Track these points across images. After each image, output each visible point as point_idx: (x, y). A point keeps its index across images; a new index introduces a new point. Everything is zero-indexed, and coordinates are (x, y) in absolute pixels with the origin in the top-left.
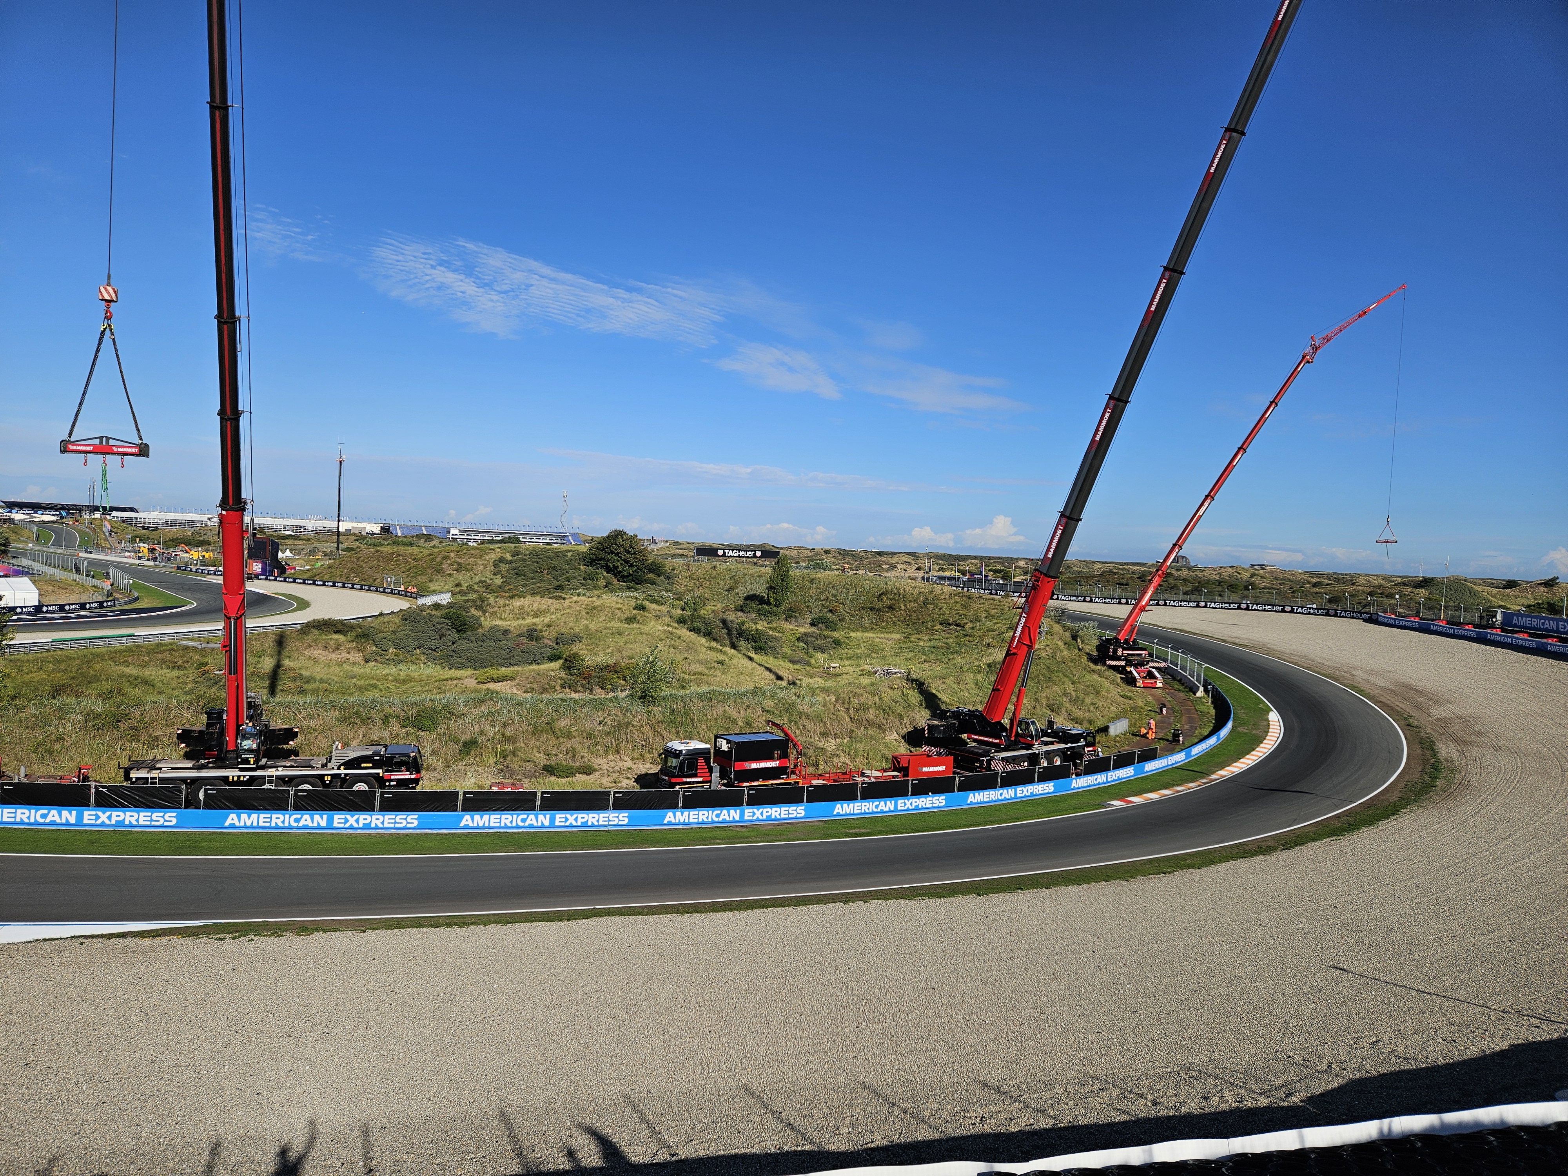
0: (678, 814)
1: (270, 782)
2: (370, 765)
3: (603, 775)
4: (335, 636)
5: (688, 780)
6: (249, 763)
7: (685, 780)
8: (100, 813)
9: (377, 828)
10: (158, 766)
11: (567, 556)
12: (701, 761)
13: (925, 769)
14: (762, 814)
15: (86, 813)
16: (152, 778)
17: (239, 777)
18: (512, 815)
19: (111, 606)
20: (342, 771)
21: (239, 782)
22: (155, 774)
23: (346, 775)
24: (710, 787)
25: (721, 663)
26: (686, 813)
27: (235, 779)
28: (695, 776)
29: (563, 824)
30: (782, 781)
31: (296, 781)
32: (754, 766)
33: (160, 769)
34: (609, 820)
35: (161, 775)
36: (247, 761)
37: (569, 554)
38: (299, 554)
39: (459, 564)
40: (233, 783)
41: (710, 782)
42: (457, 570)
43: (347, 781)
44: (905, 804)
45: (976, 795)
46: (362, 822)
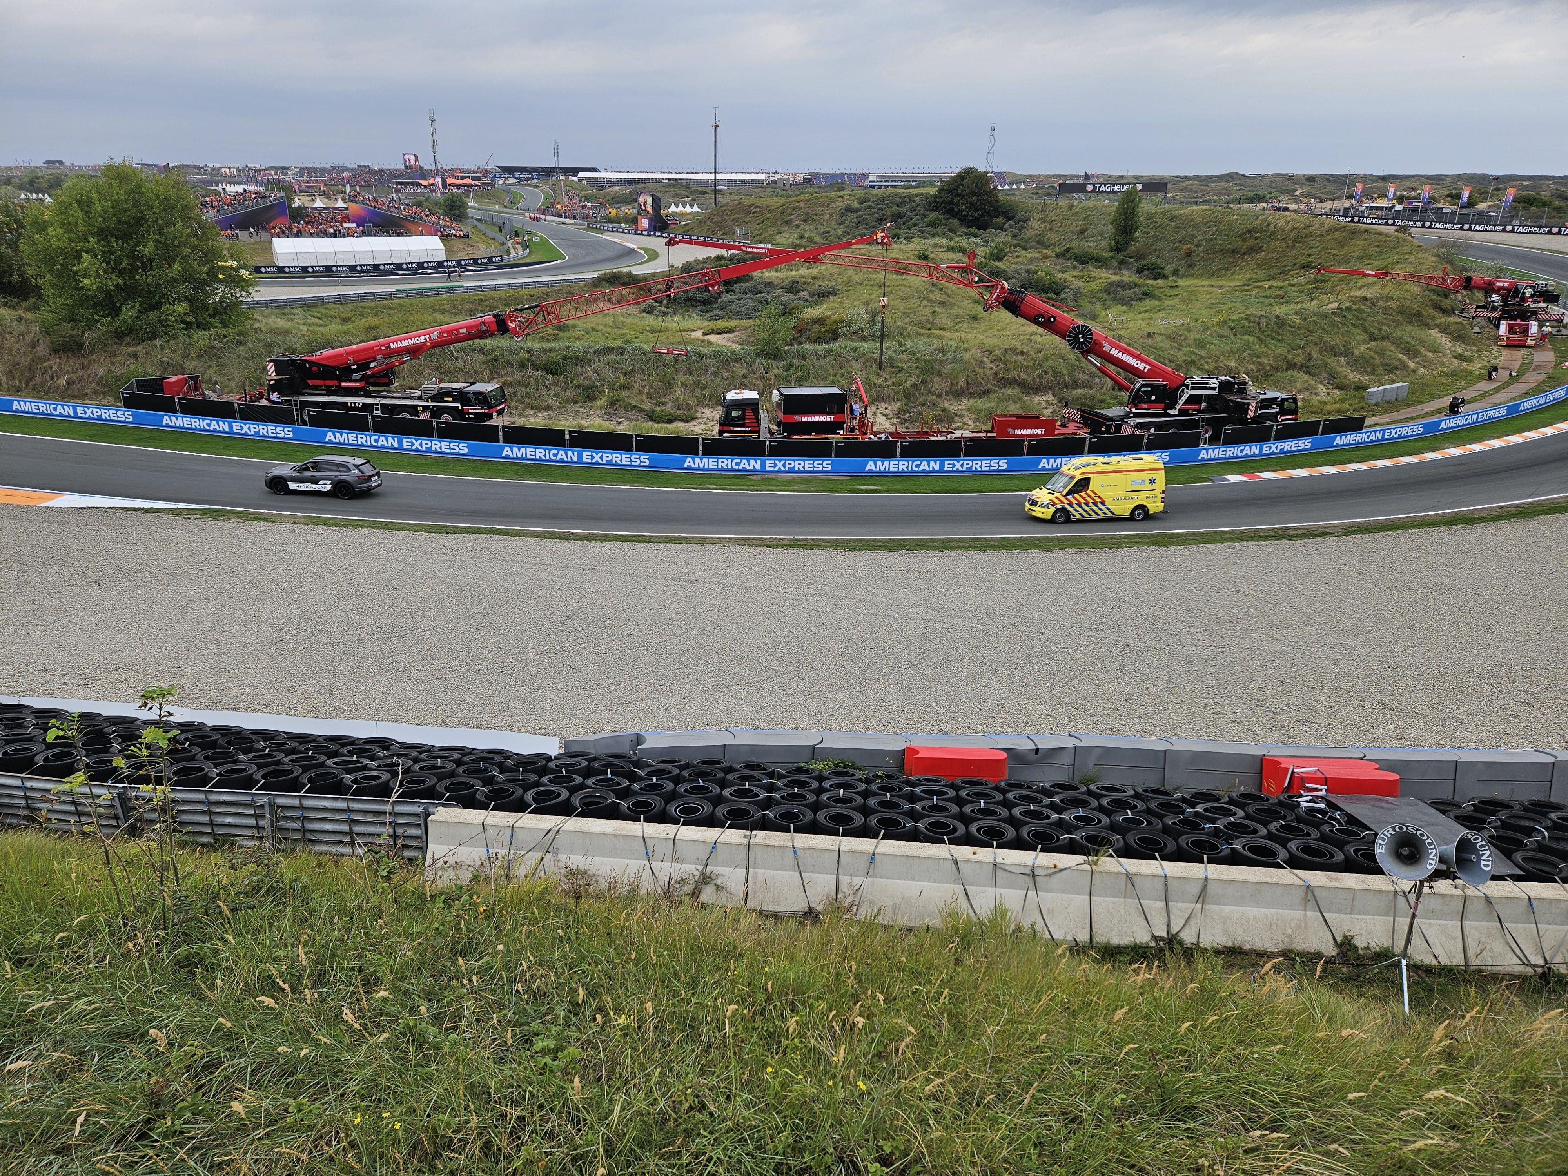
0: (698, 460)
1: (377, 409)
2: (451, 399)
3: (699, 423)
8: (243, 425)
9: (435, 451)
11: (915, 201)
14: (784, 465)
15: (234, 424)
17: (355, 403)
18: (545, 449)
26: (705, 460)
27: (353, 405)
28: (743, 426)
29: (589, 461)
31: (398, 409)
34: (631, 461)
39: (807, 214)
40: (350, 409)
42: (805, 221)
43: (436, 413)
44: (954, 466)
45: (1052, 460)
46: (424, 446)
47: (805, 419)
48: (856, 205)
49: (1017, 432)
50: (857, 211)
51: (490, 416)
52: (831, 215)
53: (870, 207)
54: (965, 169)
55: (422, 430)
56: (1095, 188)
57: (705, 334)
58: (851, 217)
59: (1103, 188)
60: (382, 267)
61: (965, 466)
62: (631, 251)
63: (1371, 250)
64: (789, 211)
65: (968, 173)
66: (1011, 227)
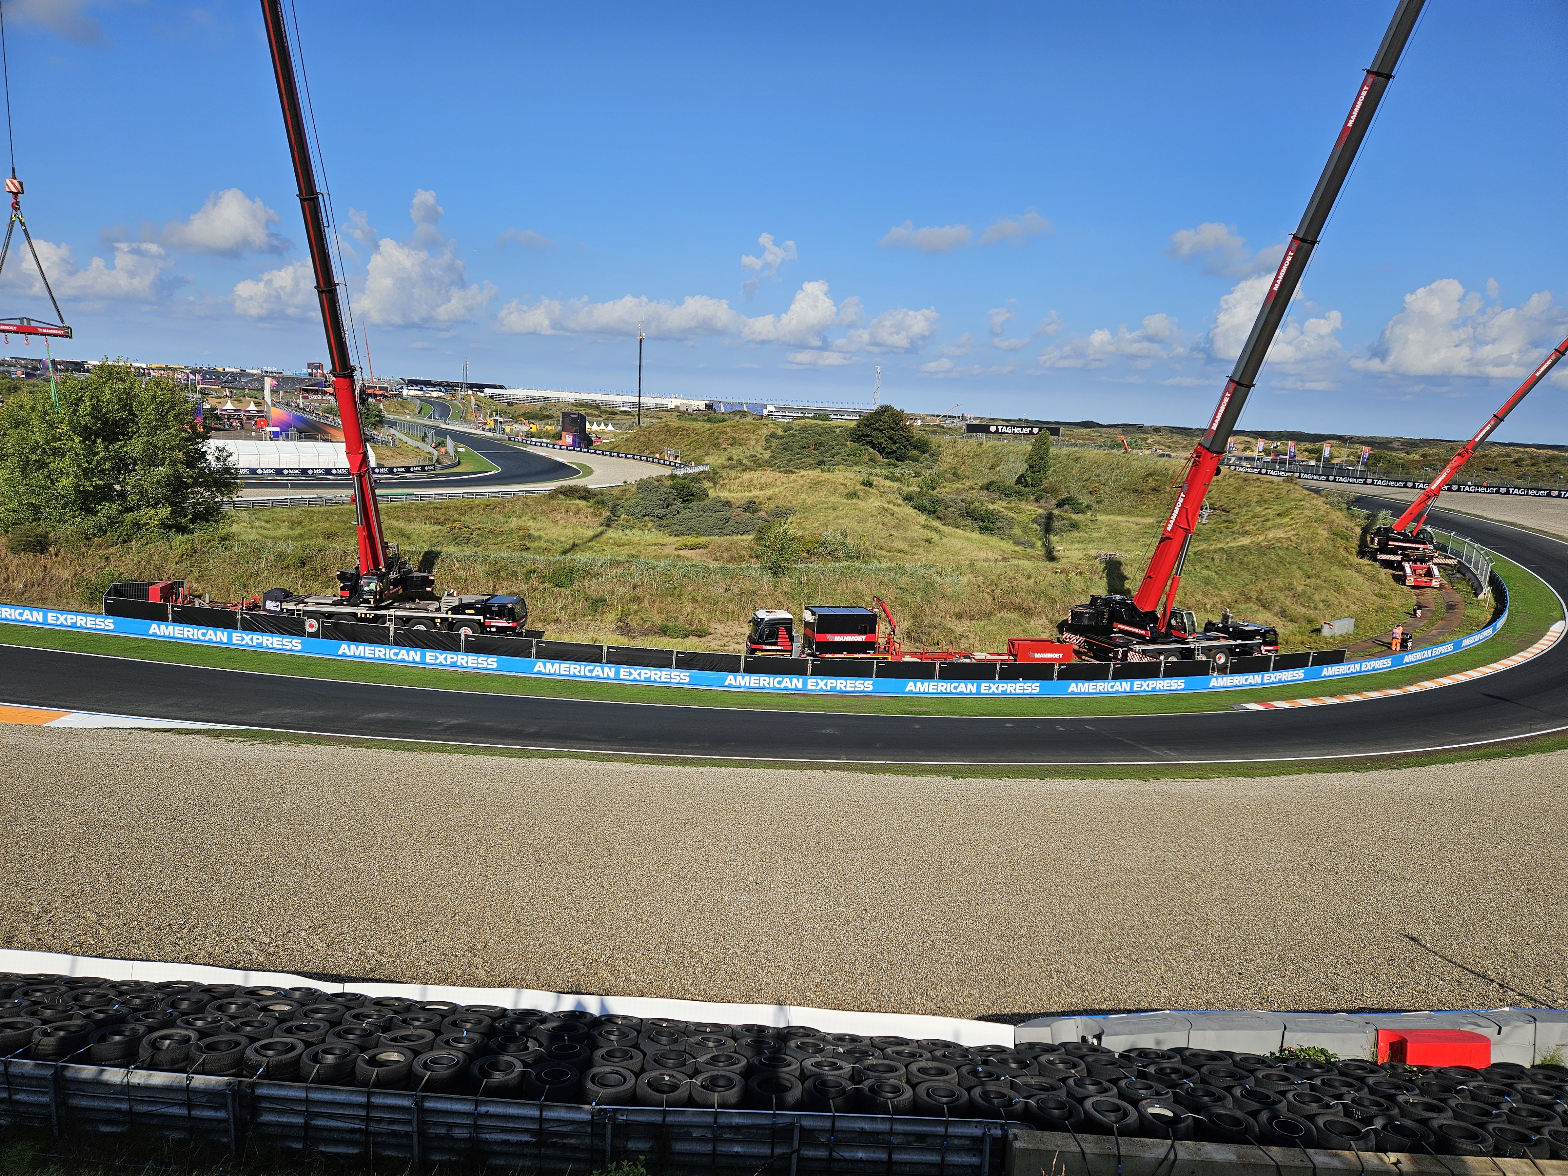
0: (739, 678)
1: (390, 620)
2: (473, 612)
3: (715, 639)
4: (578, 501)
5: (769, 647)
6: (369, 603)
7: (765, 647)
8: (244, 635)
9: (462, 666)
10: (306, 600)
11: (835, 432)
12: (782, 631)
13: (1037, 656)
14: (826, 685)
15: (234, 635)
16: (298, 610)
17: (366, 614)
18: (580, 665)
19: (431, 470)
20: (450, 616)
21: (366, 620)
22: (301, 607)
23: (453, 619)
24: (791, 655)
25: (929, 541)
26: (747, 678)
27: (363, 616)
28: (775, 644)
29: (627, 678)
30: (869, 656)
31: (413, 621)
32: (838, 638)
33: (307, 603)
34: (671, 678)
35: (305, 608)
36: (367, 601)
37: (838, 430)
38: (620, 429)
39: (734, 438)
40: (361, 620)
41: (791, 651)
42: (731, 445)
43: (453, 625)
44: (990, 688)
45: (1080, 685)
46: (449, 660)
48: (780, 432)
50: (782, 438)
52: (757, 441)
53: (794, 435)
56: (997, 429)
57: (676, 549)
58: (774, 442)
59: (1005, 430)
60: (311, 472)
61: (1001, 689)
62: (562, 466)
64: (716, 434)
65: (885, 410)
66: (927, 459)
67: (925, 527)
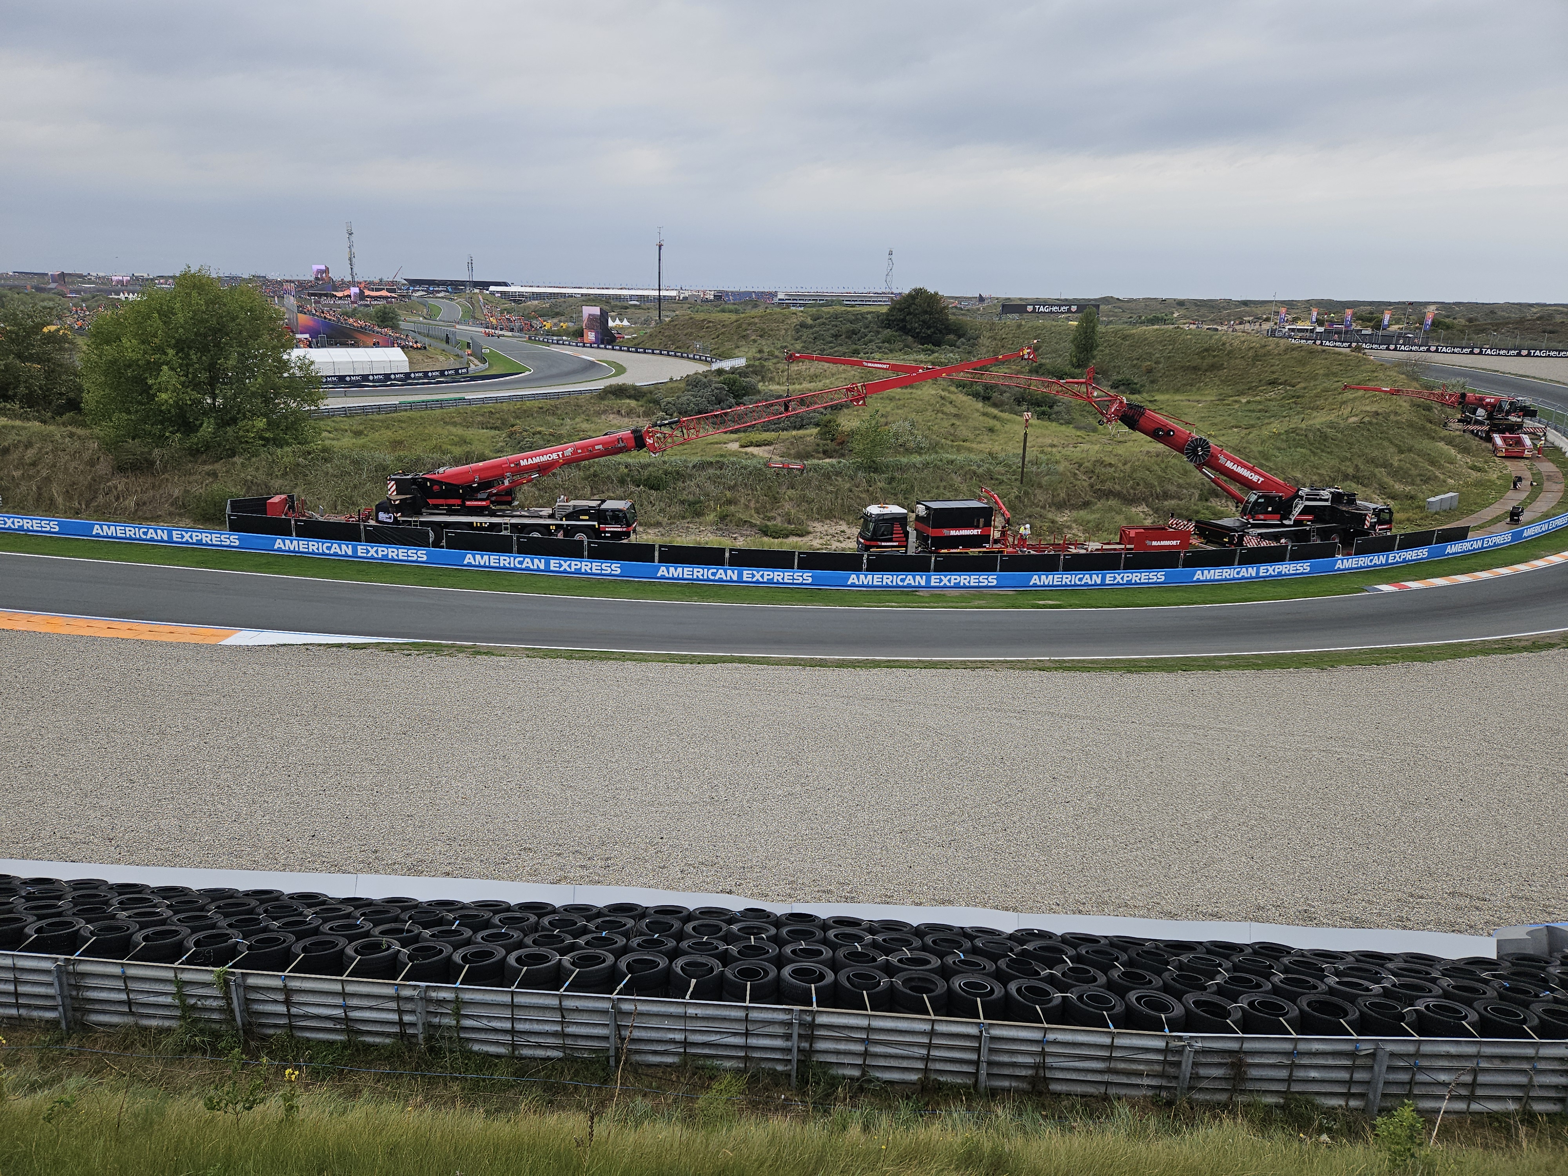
0: (862, 577)
1: (506, 529)
2: (587, 518)
3: (815, 538)
4: (628, 401)
5: (883, 544)
7: (879, 543)
8: (369, 548)
9: (587, 573)
11: (867, 318)
12: (897, 528)
14: (949, 581)
15: (359, 547)
17: (481, 523)
18: (702, 569)
19: (465, 373)
20: (564, 522)
21: (481, 528)
23: (568, 525)
24: (906, 551)
25: (991, 430)
26: (870, 577)
27: (479, 525)
28: (891, 540)
29: (750, 580)
30: (985, 550)
31: (529, 529)
34: (793, 579)
35: (421, 519)
37: (869, 316)
38: (635, 323)
39: (763, 329)
40: (477, 528)
43: (569, 531)
44: (1115, 578)
45: (1206, 572)
46: (573, 567)
47: (953, 533)
48: (809, 321)
49: (1154, 543)
50: (811, 327)
51: (627, 534)
52: (787, 330)
53: (824, 324)
54: (915, 290)
55: (573, 551)
56: (1034, 308)
57: (742, 446)
58: (806, 334)
59: (1042, 309)
60: (348, 379)
61: (1125, 579)
62: (592, 364)
63: (1335, 369)
64: (744, 326)
65: (918, 294)
66: (963, 344)
67: (985, 414)
